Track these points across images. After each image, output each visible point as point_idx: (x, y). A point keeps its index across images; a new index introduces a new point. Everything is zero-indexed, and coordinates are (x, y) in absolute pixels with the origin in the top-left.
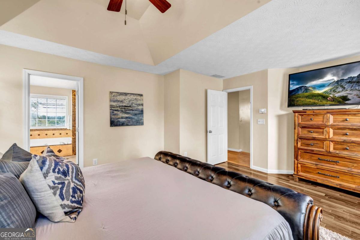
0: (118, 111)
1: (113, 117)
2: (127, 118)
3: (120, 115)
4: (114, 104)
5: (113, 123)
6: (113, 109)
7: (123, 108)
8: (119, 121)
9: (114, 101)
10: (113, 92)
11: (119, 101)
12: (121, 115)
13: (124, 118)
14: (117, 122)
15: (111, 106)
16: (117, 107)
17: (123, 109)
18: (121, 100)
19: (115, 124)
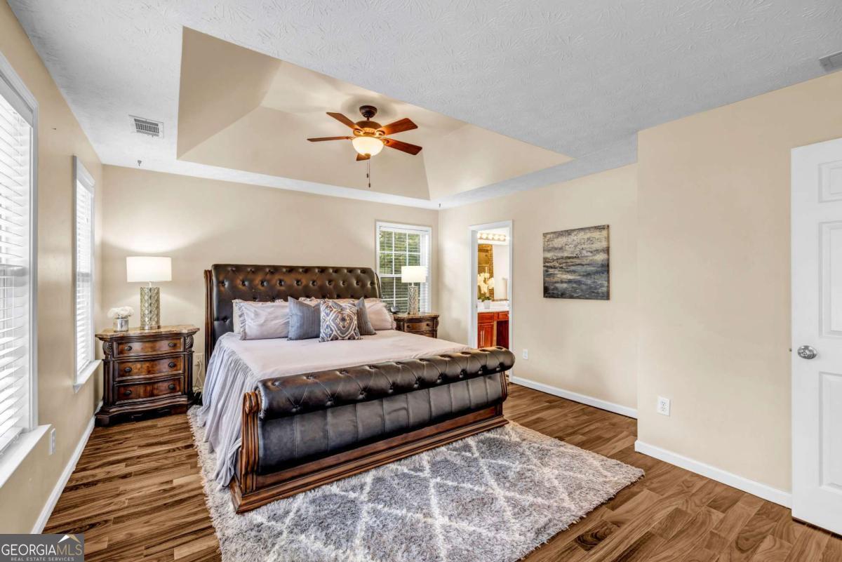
0: (554, 267)
1: (547, 279)
2: (570, 281)
3: (559, 276)
4: (549, 255)
5: (548, 292)
6: (547, 264)
7: (564, 261)
8: (556, 288)
9: (549, 251)
10: (547, 234)
11: (556, 249)
12: (561, 276)
13: (566, 282)
14: (553, 289)
15: (546, 260)
16: (554, 260)
17: (564, 264)
18: (560, 246)
19: (549, 294)
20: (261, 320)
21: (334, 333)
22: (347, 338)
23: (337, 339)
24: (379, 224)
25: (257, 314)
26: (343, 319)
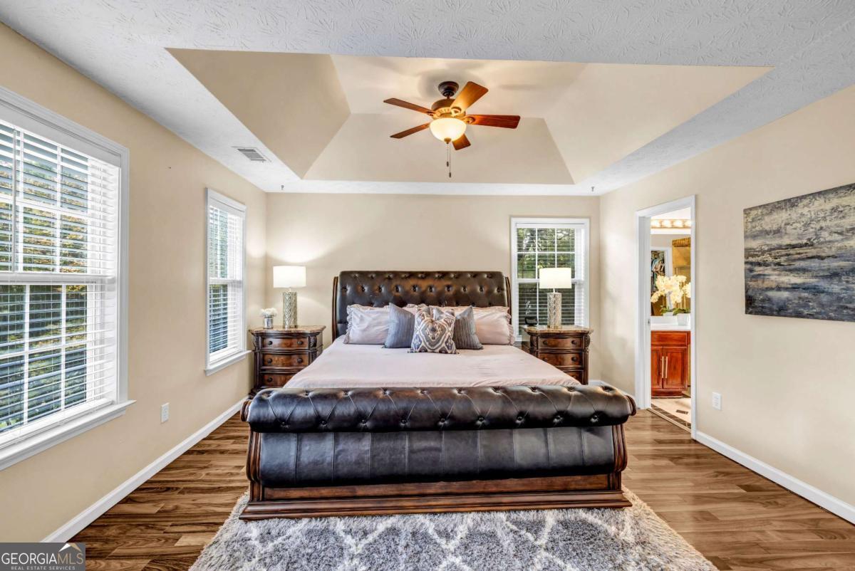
0: (765, 264)
1: (752, 284)
2: (794, 288)
3: (773, 278)
4: (755, 244)
5: (754, 305)
6: (751, 259)
7: (784, 252)
8: (769, 300)
9: (754, 237)
10: (751, 209)
11: (767, 233)
12: (775, 277)
13: (786, 289)
14: (763, 301)
15: (749, 253)
16: (763, 252)
17: (783, 259)
18: (775, 227)
19: (755, 307)
20: (365, 325)
21: (423, 344)
22: (438, 350)
23: (426, 351)
24: (514, 220)
25: (362, 319)
26: (434, 330)
